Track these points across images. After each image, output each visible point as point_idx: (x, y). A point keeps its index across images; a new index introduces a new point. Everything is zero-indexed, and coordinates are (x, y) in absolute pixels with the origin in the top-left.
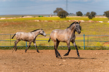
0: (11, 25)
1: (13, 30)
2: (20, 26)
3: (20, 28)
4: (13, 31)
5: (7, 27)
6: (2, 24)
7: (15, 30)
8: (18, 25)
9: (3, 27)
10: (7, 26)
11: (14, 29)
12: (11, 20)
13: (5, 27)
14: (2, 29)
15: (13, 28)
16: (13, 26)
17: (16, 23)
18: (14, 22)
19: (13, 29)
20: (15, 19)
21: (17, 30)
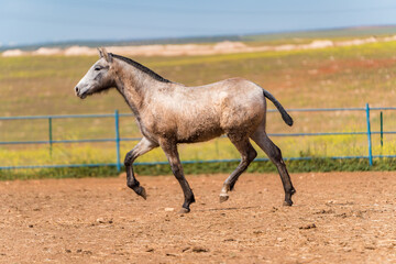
0: (348, 71)
1: (357, 91)
2: (388, 77)
3: (389, 84)
4: (357, 96)
5: (329, 82)
6: (312, 68)
7: (363, 91)
8: (380, 71)
9: (315, 79)
10: (330, 78)
11: (359, 88)
12: (354, 49)
13: (323, 83)
14: (311, 91)
15: (356, 83)
16: (357, 74)
17: (371, 62)
18: (363, 58)
19: (354, 88)
20: (371, 43)
21: (372, 92)
